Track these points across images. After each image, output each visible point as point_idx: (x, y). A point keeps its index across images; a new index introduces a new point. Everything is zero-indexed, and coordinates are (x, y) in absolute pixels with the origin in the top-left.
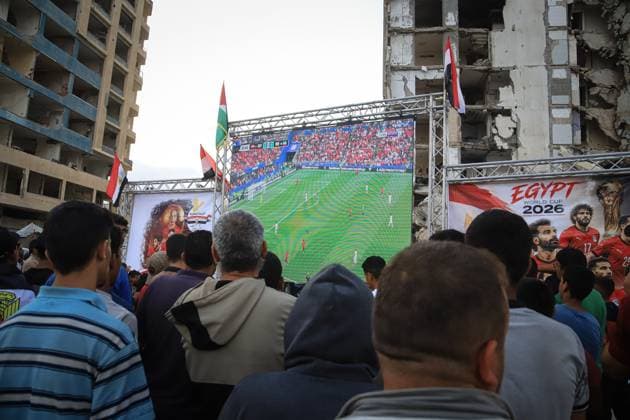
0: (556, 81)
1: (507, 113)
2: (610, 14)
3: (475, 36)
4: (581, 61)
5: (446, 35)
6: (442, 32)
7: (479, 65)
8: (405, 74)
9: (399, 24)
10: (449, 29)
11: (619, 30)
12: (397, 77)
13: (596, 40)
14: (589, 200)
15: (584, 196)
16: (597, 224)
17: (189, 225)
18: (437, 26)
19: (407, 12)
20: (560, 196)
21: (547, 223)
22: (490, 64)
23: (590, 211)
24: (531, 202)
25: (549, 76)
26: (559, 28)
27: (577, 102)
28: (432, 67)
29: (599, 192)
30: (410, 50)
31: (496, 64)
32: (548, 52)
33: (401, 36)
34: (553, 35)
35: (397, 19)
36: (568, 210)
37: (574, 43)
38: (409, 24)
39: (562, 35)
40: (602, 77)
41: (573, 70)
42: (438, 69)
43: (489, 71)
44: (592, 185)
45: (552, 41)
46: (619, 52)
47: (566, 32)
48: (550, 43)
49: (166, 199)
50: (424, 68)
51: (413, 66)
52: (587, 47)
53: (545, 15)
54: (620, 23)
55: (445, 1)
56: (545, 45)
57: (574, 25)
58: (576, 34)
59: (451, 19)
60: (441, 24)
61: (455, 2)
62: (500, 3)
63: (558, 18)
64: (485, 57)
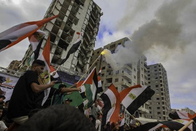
0: (72, 67)
2: (84, 59)
3: (60, 49)
4: (77, 65)
5: (54, 45)
7: (58, 56)
10: (55, 45)
13: (81, 63)
18: (52, 42)
25: (71, 66)
26: (76, 57)
31: (62, 58)
32: (72, 61)
37: (77, 61)
38: (47, 38)
39: (75, 58)
40: (79, 70)
41: (75, 67)
43: (60, 58)
46: (83, 67)
51: (43, 48)
52: (79, 63)
54: (85, 61)
55: (57, 37)
56: (72, 59)
57: (78, 57)
58: (78, 59)
59: (56, 43)
60: (54, 42)
61: (59, 39)
62: (67, 45)
63: (76, 55)
64: (60, 55)
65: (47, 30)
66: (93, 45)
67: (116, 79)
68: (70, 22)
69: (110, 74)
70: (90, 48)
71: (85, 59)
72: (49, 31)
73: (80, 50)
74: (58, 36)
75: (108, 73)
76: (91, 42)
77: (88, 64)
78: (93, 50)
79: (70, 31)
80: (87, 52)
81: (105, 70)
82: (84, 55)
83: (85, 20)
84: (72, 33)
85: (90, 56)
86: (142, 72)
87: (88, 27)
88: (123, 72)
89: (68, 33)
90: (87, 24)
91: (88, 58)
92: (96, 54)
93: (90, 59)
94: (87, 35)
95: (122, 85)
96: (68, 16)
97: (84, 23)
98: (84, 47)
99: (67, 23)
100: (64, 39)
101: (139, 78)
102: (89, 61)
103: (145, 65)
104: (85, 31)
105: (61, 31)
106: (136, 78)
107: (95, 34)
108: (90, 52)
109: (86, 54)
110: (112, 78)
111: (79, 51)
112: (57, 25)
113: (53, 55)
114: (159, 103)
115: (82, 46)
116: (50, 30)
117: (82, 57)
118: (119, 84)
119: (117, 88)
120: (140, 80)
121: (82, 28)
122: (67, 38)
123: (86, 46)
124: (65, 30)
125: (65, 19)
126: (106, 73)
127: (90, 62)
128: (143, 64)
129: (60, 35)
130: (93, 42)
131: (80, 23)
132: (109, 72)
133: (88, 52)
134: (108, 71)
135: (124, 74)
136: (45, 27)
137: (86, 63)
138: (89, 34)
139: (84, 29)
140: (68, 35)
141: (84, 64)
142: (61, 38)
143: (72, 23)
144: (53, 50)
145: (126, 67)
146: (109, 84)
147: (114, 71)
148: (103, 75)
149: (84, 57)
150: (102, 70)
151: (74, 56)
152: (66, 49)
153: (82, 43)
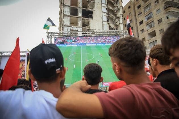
2: (115, 20)
3: (86, 20)
5: (79, 19)
6: (77, 18)
7: (87, 28)
8: (67, 27)
10: (79, 17)
11: (117, 24)
12: (65, 28)
13: (113, 26)
18: (76, 15)
19: (68, 10)
22: (90, 28)
26: (105, 21)
28: (75, 26)
30: (69, 21)
31: (91, 28)
32: (103, 27)
33: (67, 17)
35: (65, 12)
37: (108, 25)
38: (69, 14)
39: (105, 23)
42: (77, 27)
45: (104, 24)
47: (106, 23)
48: (103, 25)
50: (73, 26)
51: (70, 25)
52: (111, 27)
53: (102, 18)
55: (78, 9)
56: (102, 25)
57: (108, 21)
58: (108, 23)
59: (80, 14)
61: (81, 10)
62: (92, 13)
63: (105, 19)
64: (88, 26)
65: (66, 6)
66: (120, 0)
67: (160, 30)
69: (151, 27)
70: (117, 5)
71: (117, 20)
72: (68, 6)
73: (107, 12)
74: (79, 7)
75: (148, 27)
77: (122, 24)
78: (122, 6)
80: (115, 11)
81: (144, 24)
82: (113, 16)
85: (120, 15)
88: (167, 18)
91: (119, 18)
92: (127, 10)
93: (121, 18)
98: (110, 8)
100: (86, 8)
108: (118, 10)
109: (115, 14)
110: (155, 31)
111: (107, 14)
113: (81, 28)
115: (108, 7)
116: (70, 5)
117: (112, 19)
122: (89, 5)
123: (113, 5)
126: (146, 28)
127: (123, 22)
129: (80, 6)
132: (150, 24)
133: (117, 12)
134: (147, 24)
135: (169, 20)
136: (63, 3)
137: (118, 24)
140: (88, 2)
141: (117, 26)
142: (83, 8)
144: (80, 23)
145: (170, 10)
146: (154, 39)
147: (156, 21)
148: (142, 31)
149: (115, 17)
150: (140, 25)
151: (103, 21)
152: (92, 17)
153: (107, 4)
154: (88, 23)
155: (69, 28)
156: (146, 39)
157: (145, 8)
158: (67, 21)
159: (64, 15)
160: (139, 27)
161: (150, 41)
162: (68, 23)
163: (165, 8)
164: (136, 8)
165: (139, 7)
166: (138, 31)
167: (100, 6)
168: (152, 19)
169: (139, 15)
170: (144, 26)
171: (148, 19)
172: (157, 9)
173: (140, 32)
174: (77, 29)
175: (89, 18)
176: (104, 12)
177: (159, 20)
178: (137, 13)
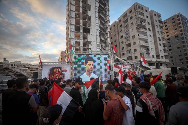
0: (98, 44)
1: (90, 49)
2: (105, 35)
3: (85, 35)
4: (101, 42)
7: (86, 40)
9: (72, 30)
10: (81, 33)
12: (72, 40)
13: (103, 39)
14: (130, 67)
15: (129, 66)
16: (131, 70)
17: (62, 72)
19: (73, 28)
20: (127, 66)
21: (126, 70)
22: (88, 40)
23: (130, 68)
24: (124, 67)
26: (98, 36)
27: (100, 48)
29: (131, 66)
30: (74, 35)
31: (89, 40)
32: (97, 39)
34: (97, 37)
35: (71, 29)
36: (128, 68)
37: (100, 39)
38: (74, 30)
39: (98, 37)
40: (103, 45)
41: (100, 43)
43: (87, 41)
44: (130, 65)
46: (106, 41)
48: (97, 38)
49: (54, 66)
50: (77, 39)
51: (75, 38)
53: (96, 33)
55: (80, 27)
57: (100, 36)
59: (81, 31)
60: (79, 31)
61: (82, 28)
62: (89, 30)
63: (98, 34)
64: (87, 39)
65: (72, 24)
66: (108, 21)
67: (133, 43)
68: (85, 11)
69: (128, 40)
70: (106, 25)
71: (106, 35)
72: (74, 25)
74: (81, 26)
76: (106, 20)
77: (109, 38)
78: (109, 26)
79: (87, 18)
80: (105, 29)
81: (124, 38)
82: (103, 32)
83: (96, 3)
84: (90, 18)
85: (108, 31)
86: (157, 29)
87: (100, 8)
88: (138, 35)
89: (86, 20)
90: (99, 5)
91: (107, 34)
92: (113, 28)
93: (109, 33)
94: (101, 15)
95: (140, 46)
96: (82, 6)
97: (96, 6)
98: (102, 26)
99: (83, 12)
100: (86, 26)
101: (155, 35)
102: (108, 36)
103: (160, 22)
104: (99, 12)
105: (81, 21)
106: (152, 36)
107: (108, 11)
108: (107, 28)
109: (105, 31)
110: (130, 43)
111: (99, 31)
112: (77, 17)
113: (82, 41)
114: (180, 51)
115: (100, 26)
116: (74, 24)
117: (103, 34)
118: (137, 46)
119: (136, 49)
120: (156, 37)
121: (96, 12)
122: (87, 24)
124: (84, 19)
125: (81, 10)
126: (125, 41)
128: (158, 21)
129: (82, 25)
130: (108, 19)
131: (93, 8)
132: (127, 39)
134: (125, 38)
135: (139, 37)
136: (70, 23)
137: (107, 38)
138: (103, 13)
139: (98, 11)
140: (87, 22)
141: (106, 39)
143: (87, 11)
144: (81, 37)
145: (140, 30)
146: (129, 48)
147: (131, 37)
148: (122, 42)
149: (104, 33)
150: (121, 39)
151: (97, 36)
152: (89, 33)
153: (99, 24)
154: (87, 37)
155: (74, 40)
156: (125, 48)
157: (125, 27)
158: (72, 35)
159: (71, 31)
160: (120, 40)
161: (127, 50)
162: (73, 37)
163: (137, 29)
164: (119, 27)
165: (121, 26)
166: (119, 43)
167: (95, 25)
168: (128, 35)
169: (121, 31)
170: (123, 40)
171: (126, 35)
172: (132, 28)
173: (120, 43)
174: (79, 41)
175: (87, 33)
176: (98, 30)
177: (133, 36)
178: (119, 31)
